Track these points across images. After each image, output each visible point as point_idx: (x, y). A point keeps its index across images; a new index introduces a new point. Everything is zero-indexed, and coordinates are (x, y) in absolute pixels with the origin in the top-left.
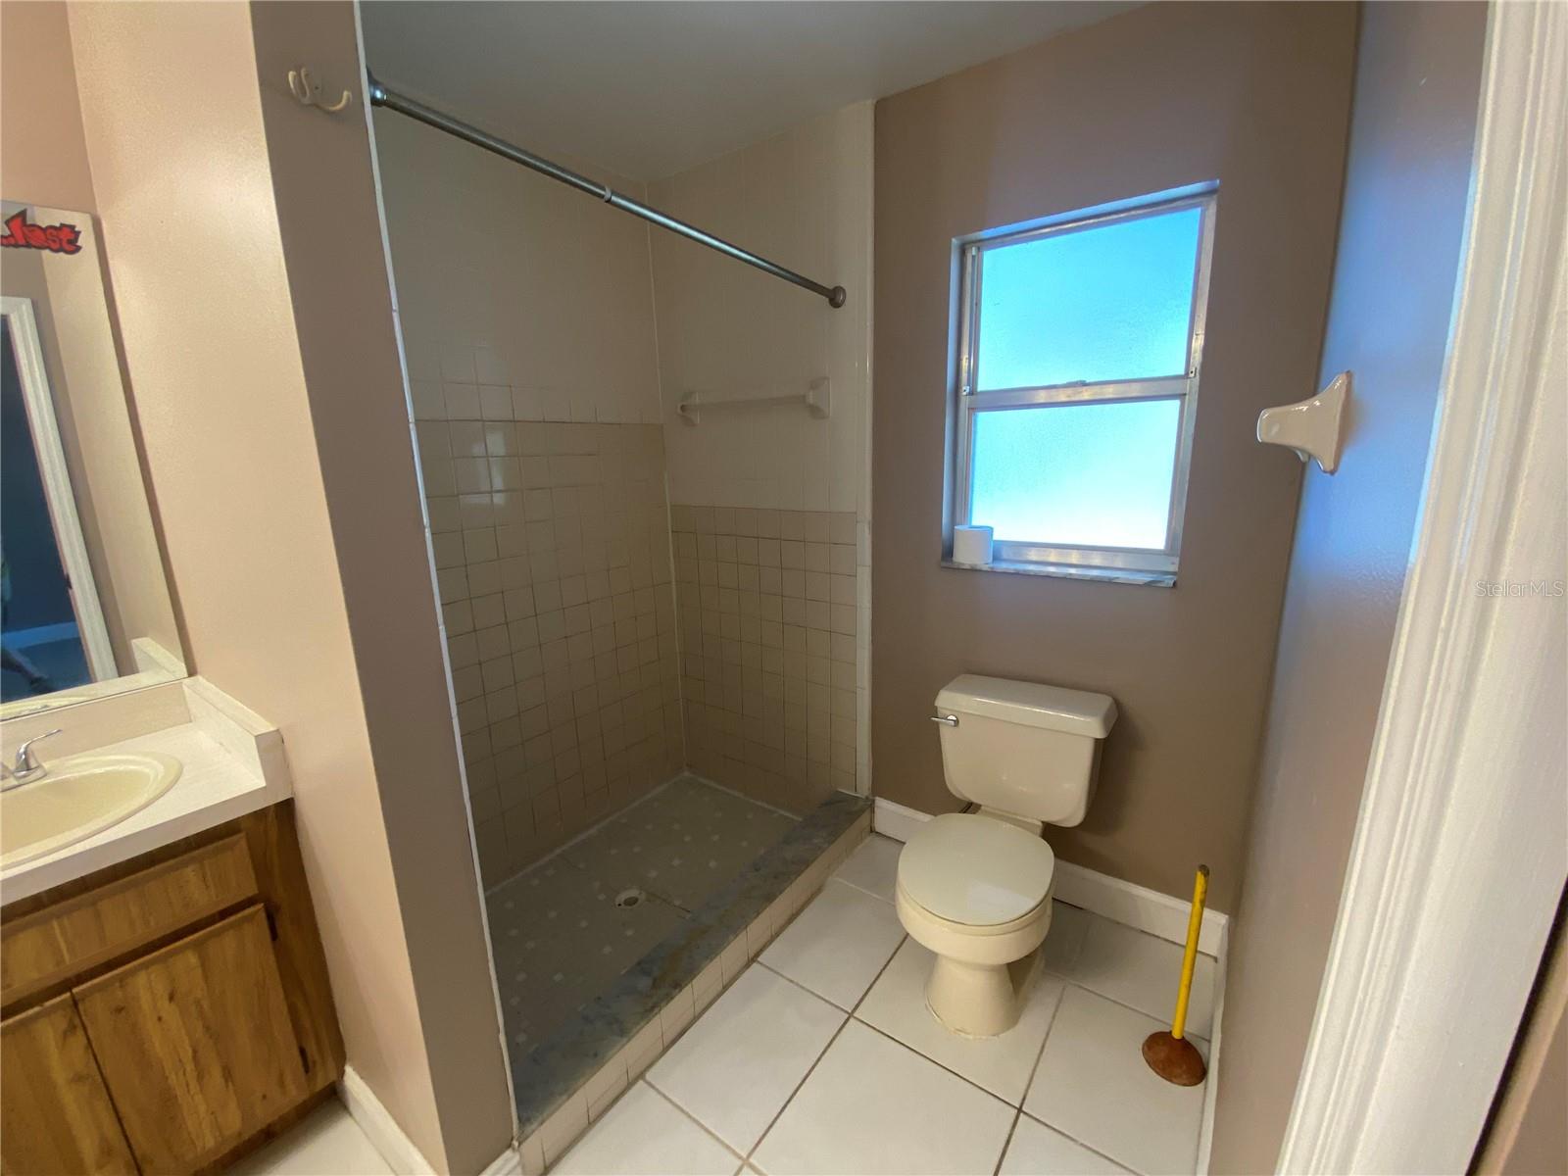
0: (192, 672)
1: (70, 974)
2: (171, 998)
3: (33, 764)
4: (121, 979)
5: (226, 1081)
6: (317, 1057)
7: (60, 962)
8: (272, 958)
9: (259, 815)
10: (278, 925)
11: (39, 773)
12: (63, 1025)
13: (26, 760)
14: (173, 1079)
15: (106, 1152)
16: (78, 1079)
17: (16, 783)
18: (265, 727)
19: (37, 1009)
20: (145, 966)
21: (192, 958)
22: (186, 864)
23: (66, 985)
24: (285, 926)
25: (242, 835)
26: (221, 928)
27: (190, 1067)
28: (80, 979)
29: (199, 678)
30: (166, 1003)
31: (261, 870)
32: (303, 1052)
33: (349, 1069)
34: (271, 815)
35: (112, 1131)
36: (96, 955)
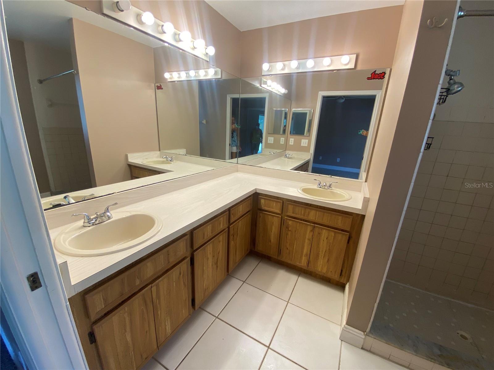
0: (366, 181)
1: (316, 222)
2: (327, 238)
3: (331, 187)
4: (322, 229)
5: (327, 262)
6: (344, 274)
7: (316, 219)
8: (346, 246)
9: (358, 215)
10: (350, 241)
11: (331, 189)
12: (311, 229)
13: (330, 186)
14: (320, 253)
15: (306, 255)
16: (309, 239)
17: (327, 188)
18: (368, 196)
19: (309, 224)
20: (326, 229)
21: (333, 234)
22: (340, 216)
23: (314, 223)
24: (351, 242)
25: (352, 217)
26: (340, 232)
27: (324, 253)
28: (317, 224)
29: (366, 183)
30: (326, 239)
31: (352, 226)
32: (342, 271)
33: (348, 284)
34: (360, 217)
35: (309, 253)
36: (321, 222)
